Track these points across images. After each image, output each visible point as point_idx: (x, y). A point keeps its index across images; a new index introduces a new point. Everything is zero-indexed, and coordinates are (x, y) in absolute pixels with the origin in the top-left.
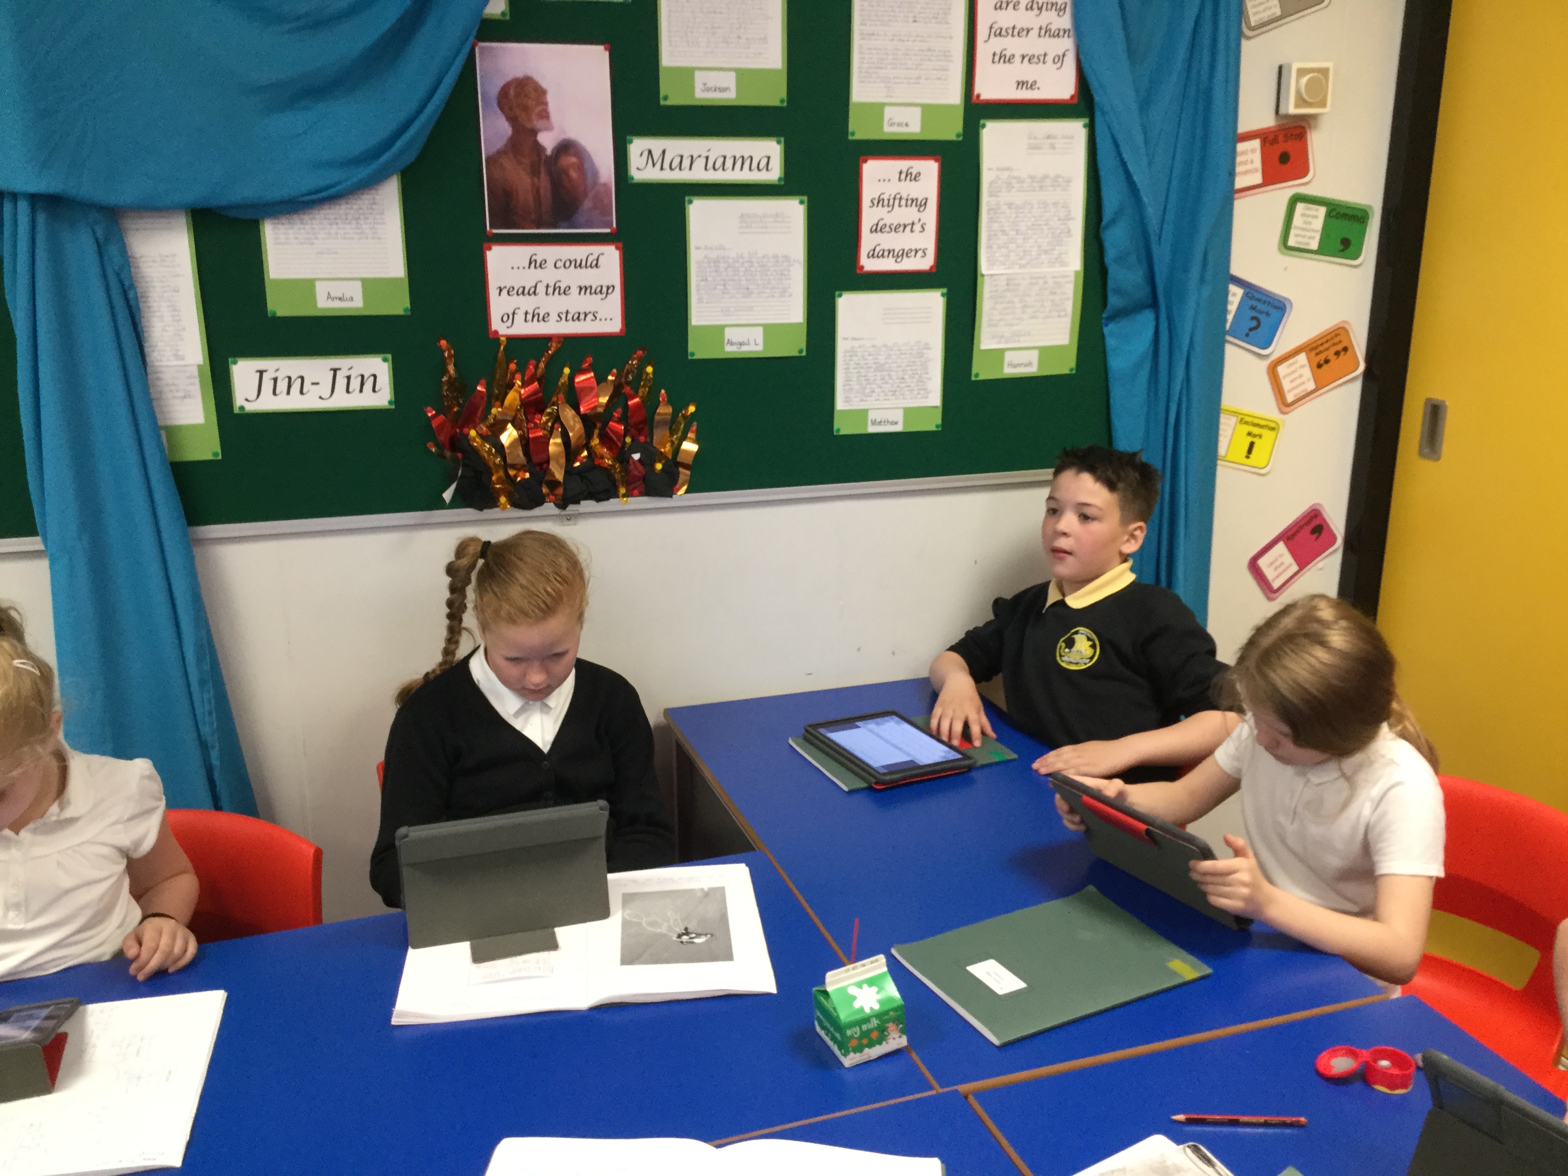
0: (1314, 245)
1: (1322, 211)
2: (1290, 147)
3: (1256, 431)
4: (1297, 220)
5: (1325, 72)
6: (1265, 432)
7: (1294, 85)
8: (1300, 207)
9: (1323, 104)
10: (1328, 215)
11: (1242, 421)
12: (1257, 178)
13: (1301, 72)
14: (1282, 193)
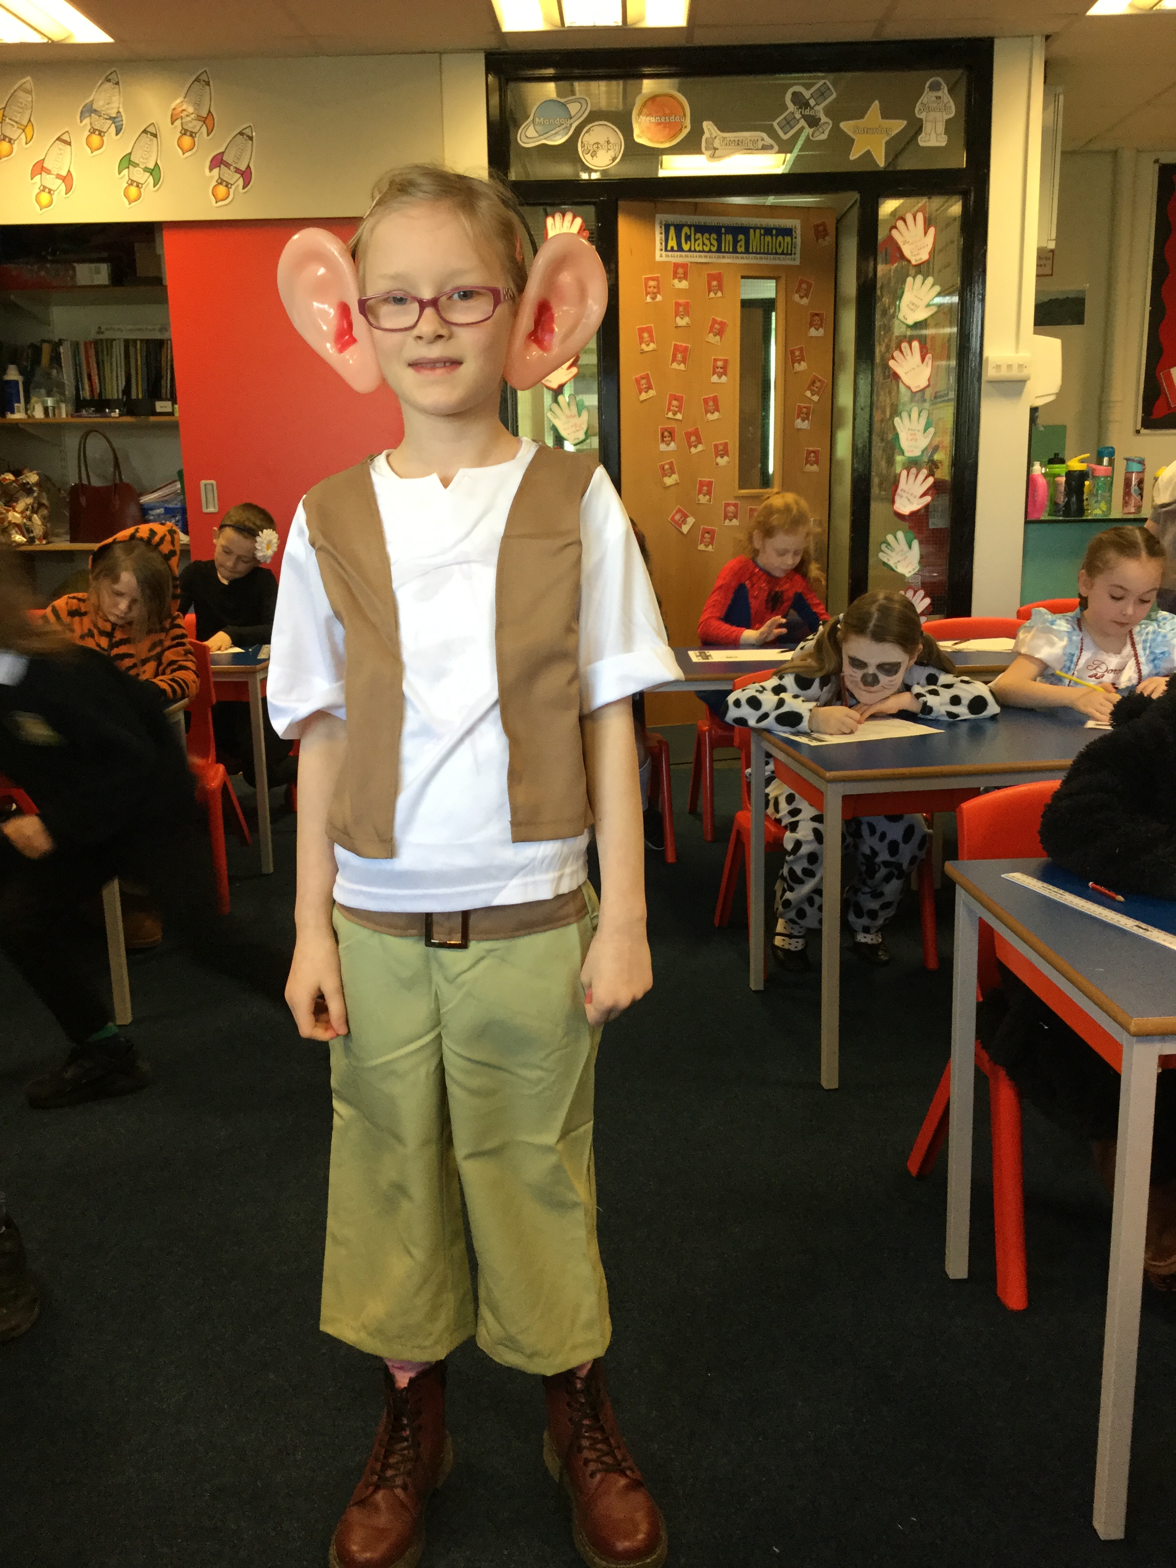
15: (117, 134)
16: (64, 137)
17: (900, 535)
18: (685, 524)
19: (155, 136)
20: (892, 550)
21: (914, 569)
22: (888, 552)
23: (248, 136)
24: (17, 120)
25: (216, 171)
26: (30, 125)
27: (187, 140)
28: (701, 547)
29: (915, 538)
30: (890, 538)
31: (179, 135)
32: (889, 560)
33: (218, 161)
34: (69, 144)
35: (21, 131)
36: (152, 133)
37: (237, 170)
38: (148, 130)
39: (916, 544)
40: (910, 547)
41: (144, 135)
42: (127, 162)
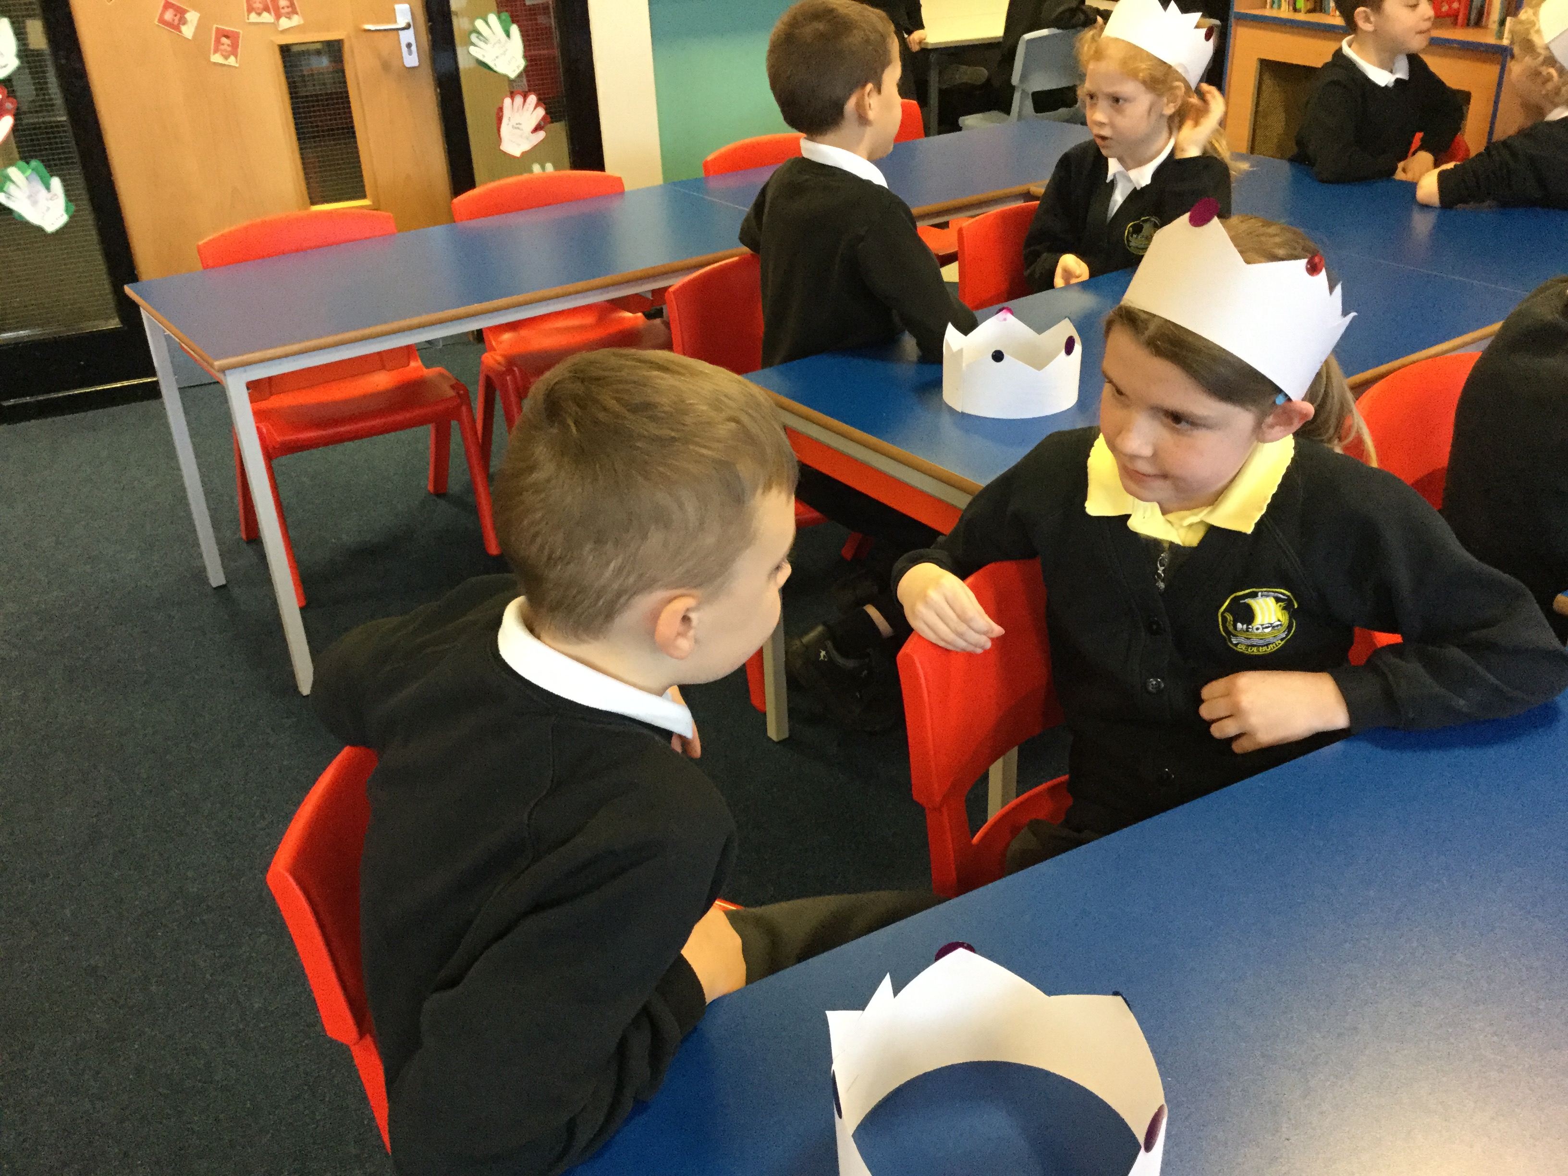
17: (493, 18)
18: (184, 24)
20: (486, 41)
21: (518, 67)
22: (481, 44)
28: (217, 58)
29: (513, 22)
30: (479, 24)
32: (484, 56)
39: (515, 29)
40: (508, 35)
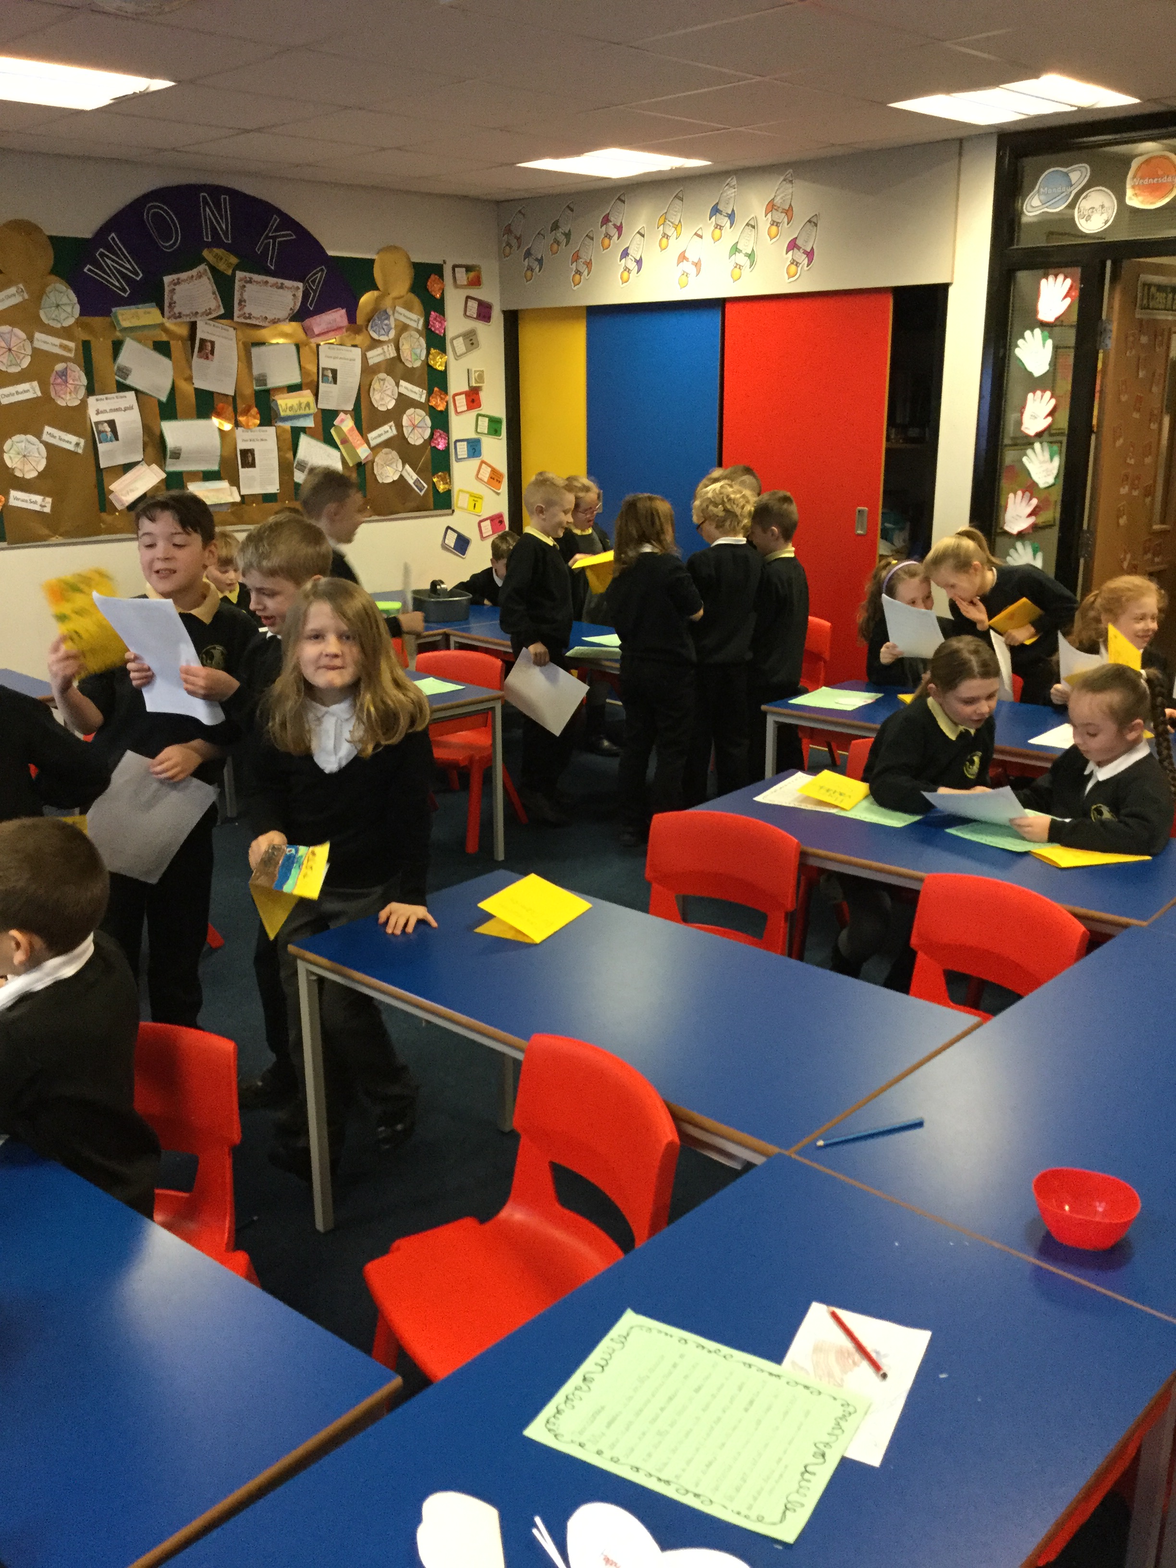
0: (486, 432)
1: (487, 419)
2: (474, 397)
3: (476, 499)
4: (479, 423)
5: (482, 371)
6: (479, 500)
7: (474, 376)
8: (480, 418)
9: (483, 382)
10: (489, 420)
11: (471, 496)
12: (465, 408)
13: (475, 372)
14: (473, 413)
15: (731, 227)
16: (698, 233)
19: (753, 227)
23: (814, 223)
24: (673, 221)
25: (791, 253)
26: (680, 225)
27: (774, 228)
31: (769, 225)
33: (793, 245)
34: (701, 237)
35: (674, 229)
36: (751, 226)
37: (805, 252)
38: (750, 223)
41: (747, 227)
42: (735, 249)
